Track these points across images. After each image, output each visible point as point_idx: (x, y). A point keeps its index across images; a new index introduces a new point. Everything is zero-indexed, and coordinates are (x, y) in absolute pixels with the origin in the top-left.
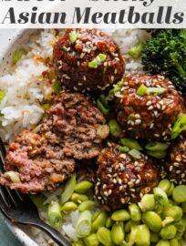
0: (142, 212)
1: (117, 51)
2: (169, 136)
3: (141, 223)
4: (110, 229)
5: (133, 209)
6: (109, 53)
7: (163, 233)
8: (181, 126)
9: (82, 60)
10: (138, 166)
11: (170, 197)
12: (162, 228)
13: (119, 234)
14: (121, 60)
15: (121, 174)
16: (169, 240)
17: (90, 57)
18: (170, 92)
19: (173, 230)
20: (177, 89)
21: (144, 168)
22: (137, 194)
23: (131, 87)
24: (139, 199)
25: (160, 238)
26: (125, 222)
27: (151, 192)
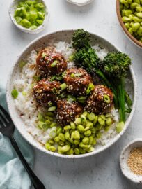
0: (76, 125)
1: (63, 58)
2: (85, 93)
3: (76, 129)
4: (64, 133)
5: (72, 124)
6: (59, 60)
7: (85, 133)
8: (90, 89)
9: (48, 64)
10: (74, 106)
11: (88, 119)
12: (84, 132)
13: (67, 135)
14: (65, 62)
15: (67, 110)
16: (89, 137)
17: (51, 63)
18: (85, 75)
19: (89, 132)
20: (88, 73)
21: (76, 107)
22: (74, 118)
23: (69, 74)
24: (74, 120)
25: (85, 136)
26: (70, 130)
27: (80, 117)
